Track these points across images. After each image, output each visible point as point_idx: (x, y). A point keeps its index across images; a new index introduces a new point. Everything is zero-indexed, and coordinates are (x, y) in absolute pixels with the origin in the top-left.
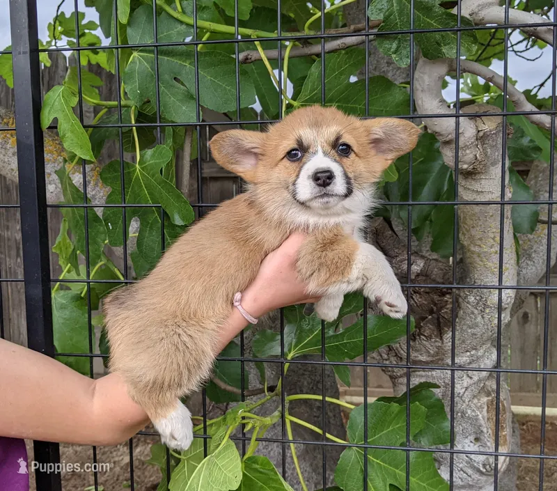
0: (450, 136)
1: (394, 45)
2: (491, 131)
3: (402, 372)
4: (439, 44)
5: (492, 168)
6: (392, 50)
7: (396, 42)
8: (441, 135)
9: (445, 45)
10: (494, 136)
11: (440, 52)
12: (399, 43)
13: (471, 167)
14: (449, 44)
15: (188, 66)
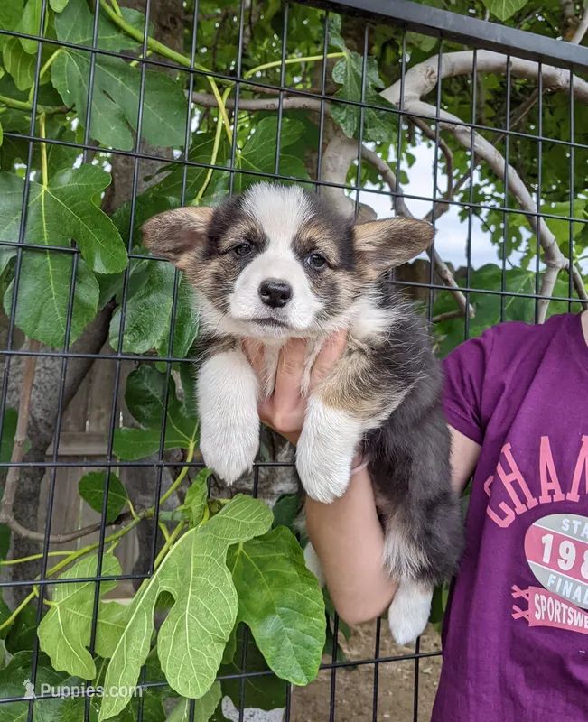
1: (343, 115)
6: (341, 119)
7: (345, 112)
9: (370, 128)
14: (373, 127)
15: (120, 82)
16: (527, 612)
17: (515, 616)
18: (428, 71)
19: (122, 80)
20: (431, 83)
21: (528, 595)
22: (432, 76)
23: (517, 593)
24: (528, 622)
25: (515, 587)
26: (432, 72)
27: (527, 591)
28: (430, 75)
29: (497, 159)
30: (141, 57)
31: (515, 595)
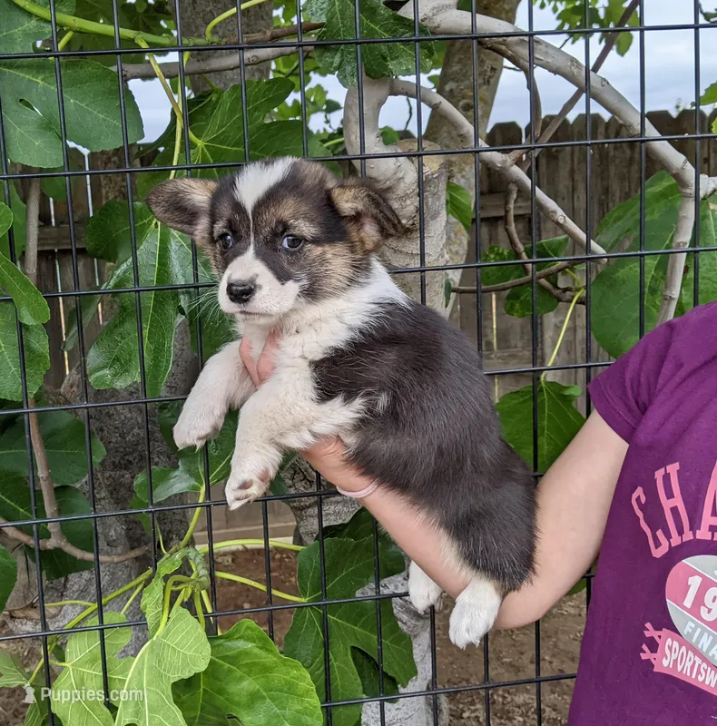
0: (388, 182)
1: (337, 60)
2: (433, 174)
3: (313, 501)
4: (385, 58)
5: (431, 222)
6: (335, 65)
7: (339, 54)
8: (378, 181)
9: (392, 59)
10: (436, 180)
11: (386, 68)
12: (342, 56)
13: (411, 222)
14: (397, 57)
15: (41, 82)
16: (654, 655)
17: (643, 656)
21: (660, 637)
23: (650, 632)
24: (653, 666)
25: (648, 625)
27: (659, 633)
31: (647, 634)
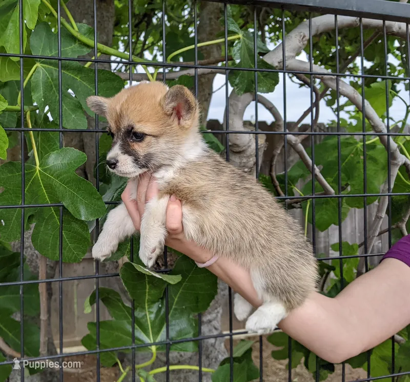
1: (237, 80)
6: (235, 83)
15: (79, 80)
18: (301, 36)
19: (80, 78)
20: (304, 44)
22: (304, 39)
26: (304, 37)
28: (302, 39)
29: (356, 96)
30: (93, 58)
